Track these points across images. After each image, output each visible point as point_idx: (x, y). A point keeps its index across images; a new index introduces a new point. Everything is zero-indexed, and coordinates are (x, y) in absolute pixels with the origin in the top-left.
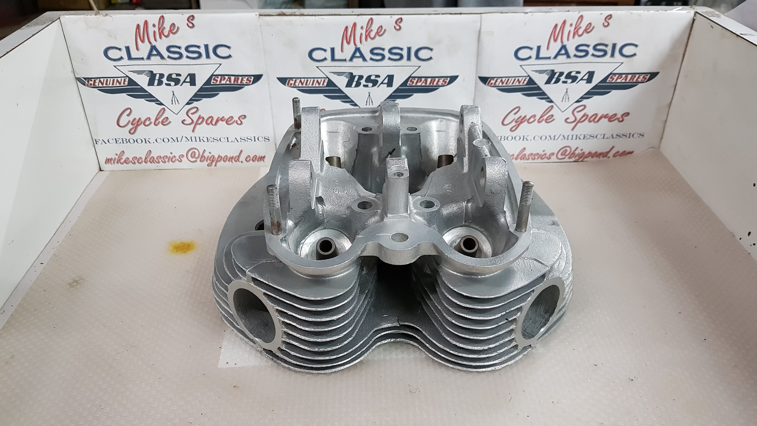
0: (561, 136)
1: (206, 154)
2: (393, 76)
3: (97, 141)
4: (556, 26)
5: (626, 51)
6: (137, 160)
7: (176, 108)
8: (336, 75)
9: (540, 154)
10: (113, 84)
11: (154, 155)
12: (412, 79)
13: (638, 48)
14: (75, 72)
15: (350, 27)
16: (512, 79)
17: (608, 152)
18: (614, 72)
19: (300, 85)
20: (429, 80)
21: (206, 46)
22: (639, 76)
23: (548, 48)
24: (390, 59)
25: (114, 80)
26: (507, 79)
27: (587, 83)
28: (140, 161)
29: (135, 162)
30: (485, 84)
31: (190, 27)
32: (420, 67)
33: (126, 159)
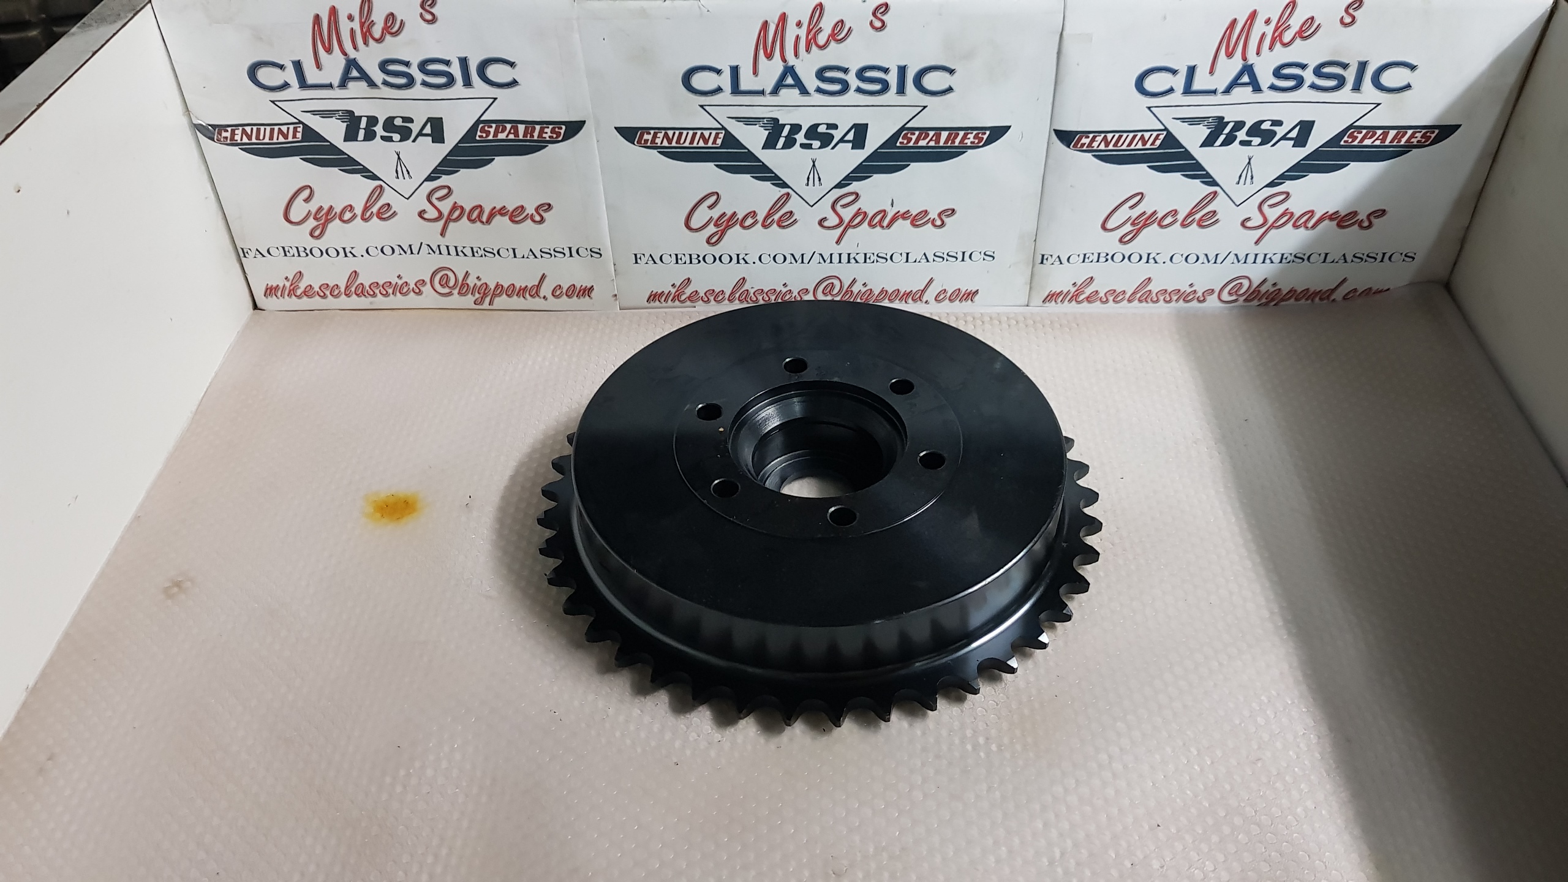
0: (1232, 256)
1: (471, 281)
2: (865, 127)
3: (245, 251)
4: (1234, 22)
5: (1387, 79)
6: (328, 290)
7: (406, 186)
8: (742, 123)
9: (1182, 291)
10: (271, 138)
11: (365, 279)
12: (907, 134)
13: (1417, 72)
14: (191, 115)
15: (774, 23)
16: (1128, 136)
17: (1333, 291)
18: (1355, 124)
19: (665, 143)
20: (944, 135)
21: (464, 62)
22: (1414, 133)
23: (1211, 72)
24: (859, 90)
25: (272, 131)
26: (1117, 135)
27: (1293, 146)
28: (336, 293)
29: (325, 294)
30: (1069, 147)
31: (428, 21)
32: (925, 107)
33: (306, 289)
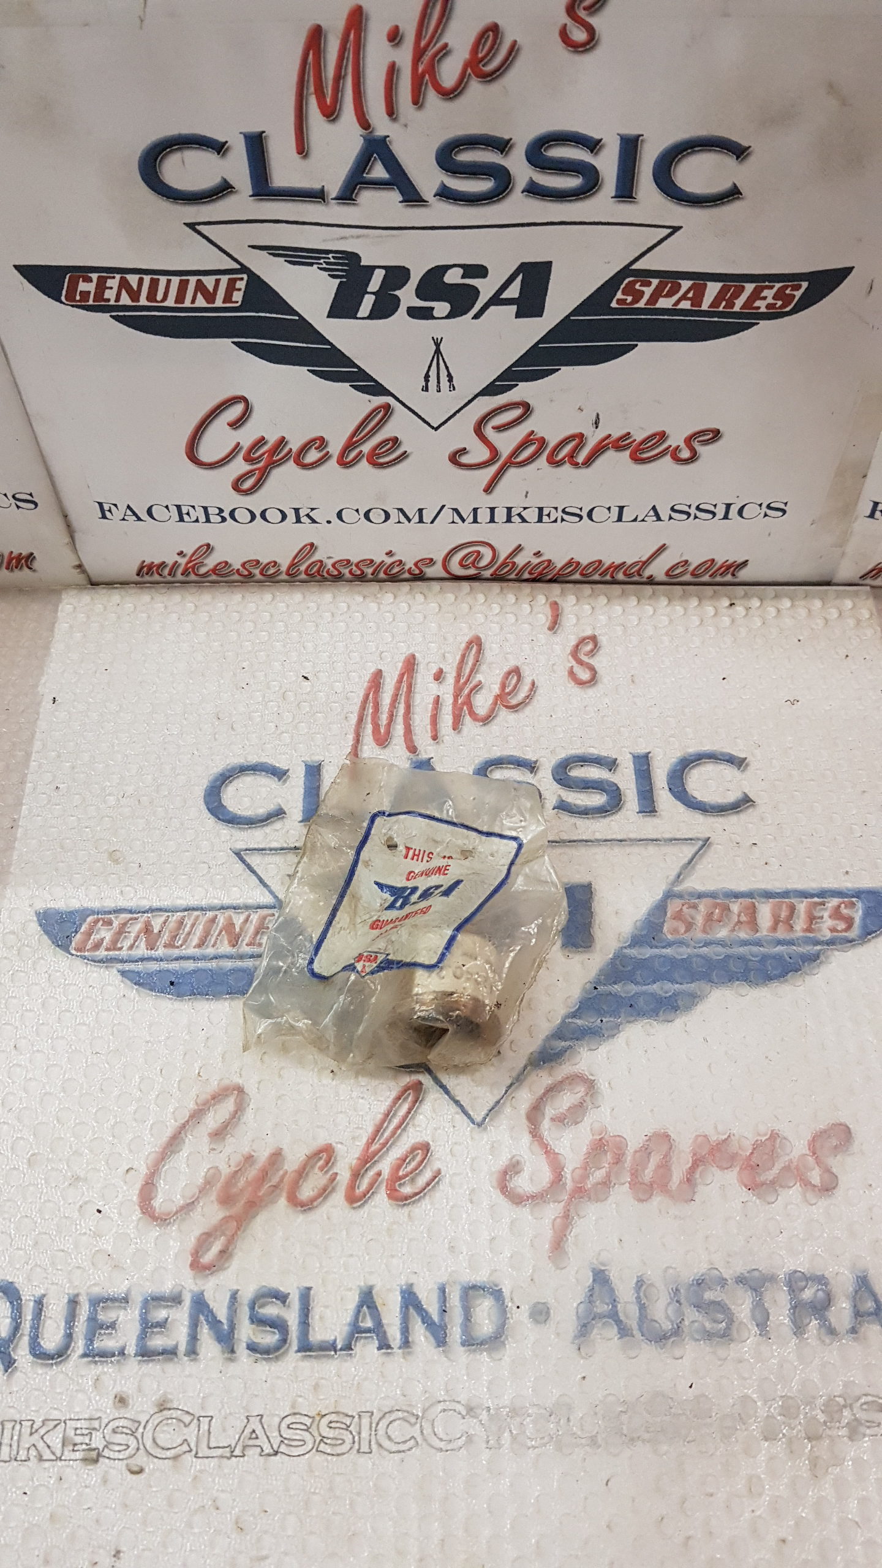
2: (546, 268)
8: (282, 259)
12: (634, 282)
15: (336, 31)
19: (125, 300)
20: (713, 289)
24: (534, 190)
32: (676, 229)
